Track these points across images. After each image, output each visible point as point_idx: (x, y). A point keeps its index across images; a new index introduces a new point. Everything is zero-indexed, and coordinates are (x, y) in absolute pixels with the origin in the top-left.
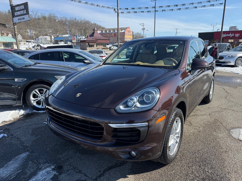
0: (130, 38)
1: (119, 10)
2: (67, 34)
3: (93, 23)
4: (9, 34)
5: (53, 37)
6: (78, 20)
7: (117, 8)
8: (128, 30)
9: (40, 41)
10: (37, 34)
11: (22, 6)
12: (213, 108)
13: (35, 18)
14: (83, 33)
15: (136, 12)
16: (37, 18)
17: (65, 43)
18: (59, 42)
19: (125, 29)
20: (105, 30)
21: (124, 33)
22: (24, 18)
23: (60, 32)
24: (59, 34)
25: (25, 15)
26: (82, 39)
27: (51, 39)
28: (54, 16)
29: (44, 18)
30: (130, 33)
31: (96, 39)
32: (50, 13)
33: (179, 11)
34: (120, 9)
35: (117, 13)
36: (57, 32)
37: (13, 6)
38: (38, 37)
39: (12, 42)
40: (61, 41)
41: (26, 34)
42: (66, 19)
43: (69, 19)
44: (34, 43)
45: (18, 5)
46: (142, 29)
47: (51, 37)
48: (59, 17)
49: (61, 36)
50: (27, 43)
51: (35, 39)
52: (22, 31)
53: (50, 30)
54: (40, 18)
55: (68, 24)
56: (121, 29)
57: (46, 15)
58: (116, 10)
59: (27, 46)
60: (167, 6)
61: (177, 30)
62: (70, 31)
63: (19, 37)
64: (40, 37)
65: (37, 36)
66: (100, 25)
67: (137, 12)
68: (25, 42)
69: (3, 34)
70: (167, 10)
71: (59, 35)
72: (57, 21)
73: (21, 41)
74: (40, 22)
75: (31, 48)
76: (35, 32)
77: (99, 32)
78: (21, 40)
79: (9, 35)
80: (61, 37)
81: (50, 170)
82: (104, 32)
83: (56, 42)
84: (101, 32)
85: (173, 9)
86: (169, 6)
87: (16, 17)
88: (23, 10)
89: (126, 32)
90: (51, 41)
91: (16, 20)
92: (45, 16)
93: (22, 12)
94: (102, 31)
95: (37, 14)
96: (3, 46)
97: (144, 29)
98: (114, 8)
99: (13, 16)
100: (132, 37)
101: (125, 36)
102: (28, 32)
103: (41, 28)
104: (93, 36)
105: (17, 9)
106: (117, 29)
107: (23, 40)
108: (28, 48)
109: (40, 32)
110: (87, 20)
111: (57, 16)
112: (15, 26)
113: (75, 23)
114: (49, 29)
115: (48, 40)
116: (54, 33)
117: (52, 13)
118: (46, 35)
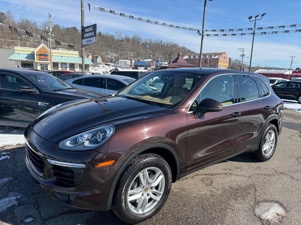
0: (225, 66)
1: (204, 32)
2: (150, 59)
3: (181, 46)
4: (90, 56)
5: (133, 61)
6: (164, 43)
7: (202, 30)
8: (223, 55)
9: (119, 65)
10: (118, 57)
11: (91, 28)
12: (265, 169)
13: (119, 39)
14: (167, 58)
15: (226, 35)
16: (120, 39)
17: (145, 69)
18: (138, 68)
19: (220, 54)
20: (194, 54)
21: (218, 59)
22: (91, 41)
23: (142, 56)
24: (141, 58)
25: (93, 37)
26: (163, 65)
27: (131, 63)
28: (138, 38)
29: (128, 40)
30: (225, 60)
31: (179, 66)
32: (135, 34)
33: (286, 33)
34: (206, 31)
35: (201, 36)
36: (139, 56)
37: (84, 28)
38: (118, 61)
39: (88, 64)
40: (141, 66)
41: (107, 56)
42: (150, 41)
43: (154, 42)
44: (113, 66)
45: (88, 27)
46: (241, 55)
47: (131, 61)
48: (144, 39)
49: (143, 60)
50: (106, 66)
51: (115, 62)
52: (103, 53)
53: (132, 52)
54: (123, 40)
55: (149, 47)
56: (215, 55)
57: (130, 36)
58: (201, 32)
59: (104, 70)
60: (269, 27)
61: (293, 58)
62: (153, 55)
63: (99, 60)
64: (120, 60)
65: (117, 59)
66: (189, 49)
67: (228, 35)
68: (104, 65)
70: (269, 33)
71: (140, 60)
72: (141, 43)
73: (100, 64)
74: (123, 44)
75: (108, 72)
76: (116, 55)
77: (186, 57)
78: (100, 62)
79: (89, 57)
80: (142, 62)
81: (14, 199)
82: (192, 57)
83: (136, 67)
84: (188, 57)
85: (277, 32)
86: (272, 27)
87: (85, 39)
88: (91, 32)
89: (220, 59)
90: (131, 66)
91: (84, 42)
92: (129, 38)
93: (90, 34)
94: (190, 57)
96: (79, 68)
97: (243, 55)
98: (197, 30)
99: (83, 38)
100: (228, 65)
101: (219, 62)
102: (109, 55)
103: (123, 50)
104: (176, 62)
105: (87, 30)
106: (200, 54)
107: (102, 63)
108: (104, 72)
109: (121, 55)
110: (175, 43)
111: (141, 37)
112: (83, 49)
113: (160, 47)
114: (130, 52)
115: (128, 64)
116: (135, 57)
117: (136, 34)
118: (127, 59)
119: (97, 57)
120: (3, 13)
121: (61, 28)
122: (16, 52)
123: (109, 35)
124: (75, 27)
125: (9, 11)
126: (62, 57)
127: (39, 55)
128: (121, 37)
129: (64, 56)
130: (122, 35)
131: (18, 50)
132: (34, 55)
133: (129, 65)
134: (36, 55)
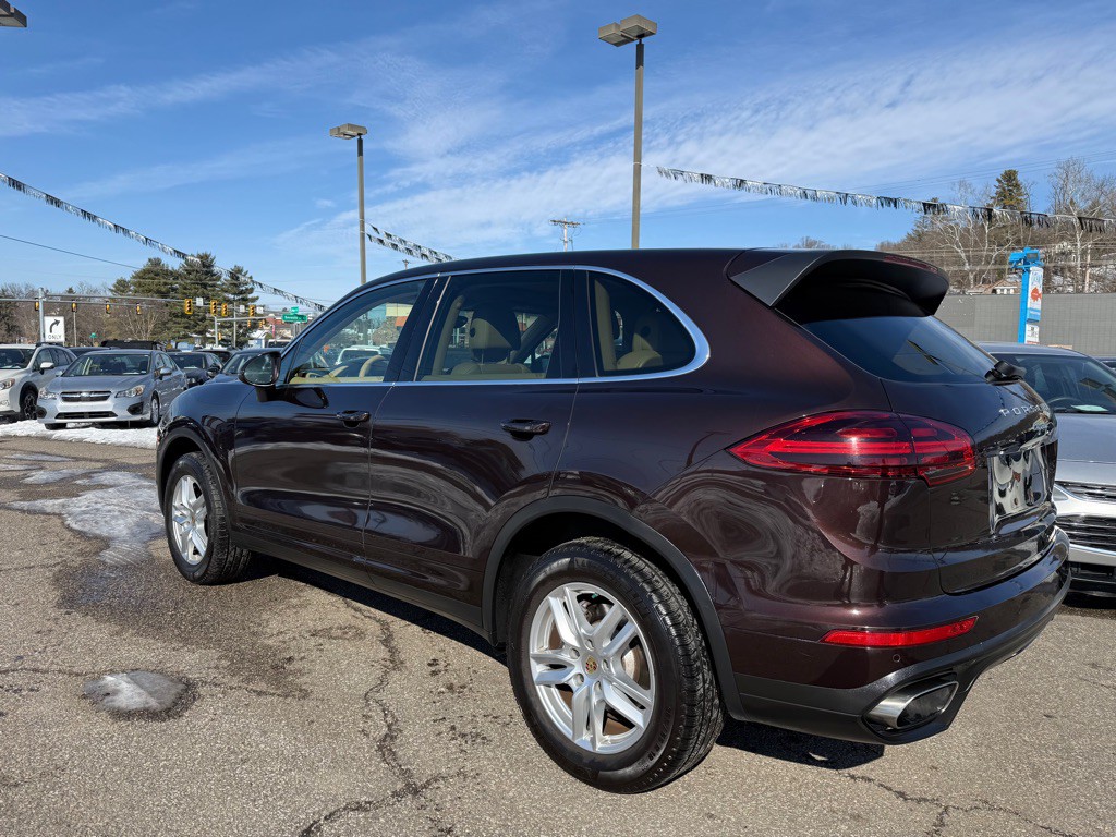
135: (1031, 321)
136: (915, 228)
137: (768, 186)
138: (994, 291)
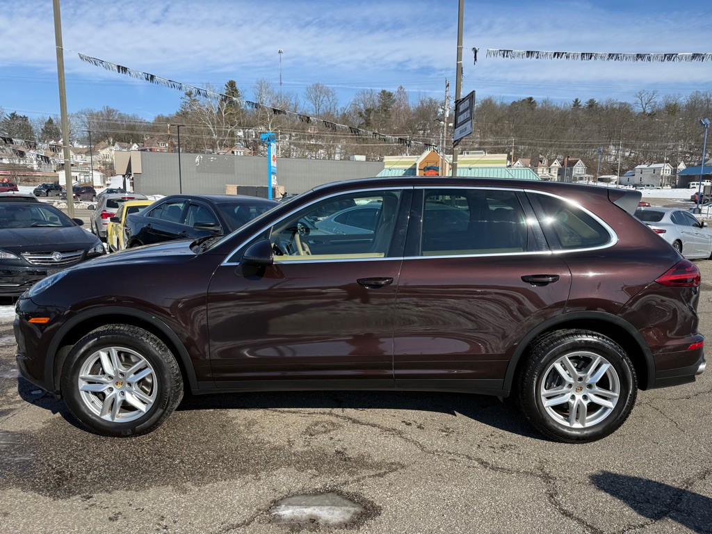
4: (555, 162)
5: (682, 166)
10: (635, 159)
13: (644, 112)
16: (648, 111)
27: (674, 172)
28: (708, 101)
29: (672, 109)
32: (698, 92)
38: (632, 168)
41: (603, 159)
47: (675, 166)
50: (598, 184)
51: (626, 171)
54: (658, 111)
57: (681, 99)
63: (579, 169)
64: (639, 167)
65: (632, 164)
68: (591, 181)
69: (541, 162)
73: (580, 179)
74: (656, 122)
76: (631, 152)
78: (580, 175)
79: (553, 165)
83: (686, 182)
90: (672, 179)
92: (676, 104)
95: (651, 101)
102: (610, 155)
103: (654, 139)
107: (586, 175)
109: (645, 153)
115: (662, 174)
117: (702, 91)
118: (661, 161)
119: (572, 164)
120: (390, 93)
121: (498, 103)
122: (386, 167)
123: (615, 106)
124: (531, 99)
125: (401, 88)
126: (470, 169)
127: (424, 170)
128: (653, 104)
129: (474, 168)
130: (656, 100)
131: (389, 163)
132: (415, 169)
133: (668, 178)
134: (420, 170)
135: (273, 173)
136: (181, 109)
137: (172, 83)
138: (233, 152)
